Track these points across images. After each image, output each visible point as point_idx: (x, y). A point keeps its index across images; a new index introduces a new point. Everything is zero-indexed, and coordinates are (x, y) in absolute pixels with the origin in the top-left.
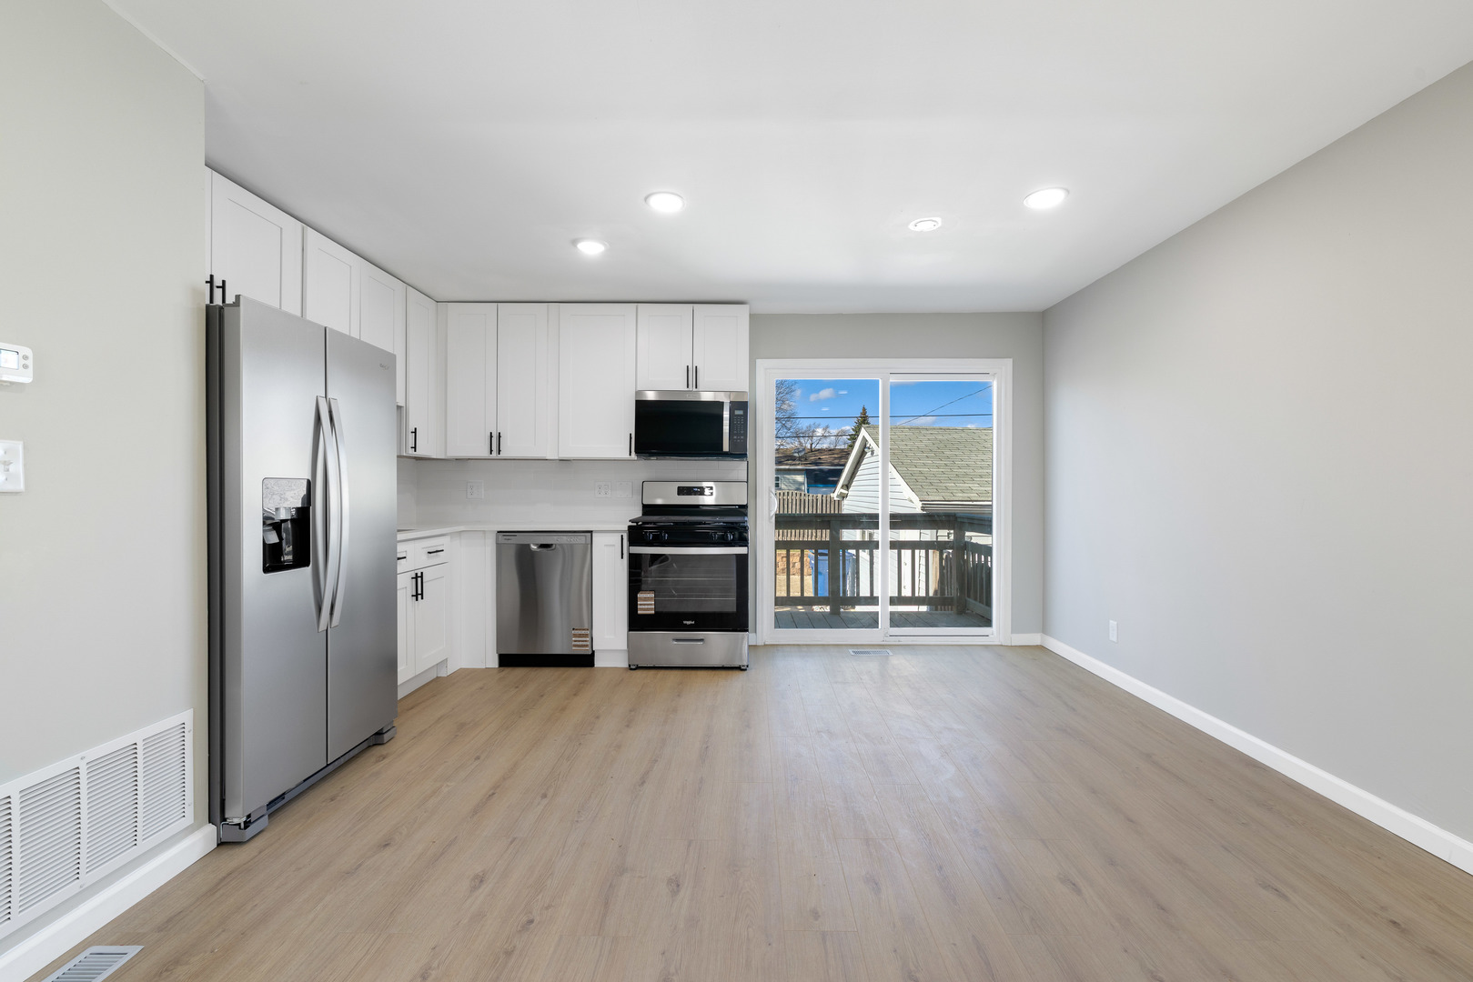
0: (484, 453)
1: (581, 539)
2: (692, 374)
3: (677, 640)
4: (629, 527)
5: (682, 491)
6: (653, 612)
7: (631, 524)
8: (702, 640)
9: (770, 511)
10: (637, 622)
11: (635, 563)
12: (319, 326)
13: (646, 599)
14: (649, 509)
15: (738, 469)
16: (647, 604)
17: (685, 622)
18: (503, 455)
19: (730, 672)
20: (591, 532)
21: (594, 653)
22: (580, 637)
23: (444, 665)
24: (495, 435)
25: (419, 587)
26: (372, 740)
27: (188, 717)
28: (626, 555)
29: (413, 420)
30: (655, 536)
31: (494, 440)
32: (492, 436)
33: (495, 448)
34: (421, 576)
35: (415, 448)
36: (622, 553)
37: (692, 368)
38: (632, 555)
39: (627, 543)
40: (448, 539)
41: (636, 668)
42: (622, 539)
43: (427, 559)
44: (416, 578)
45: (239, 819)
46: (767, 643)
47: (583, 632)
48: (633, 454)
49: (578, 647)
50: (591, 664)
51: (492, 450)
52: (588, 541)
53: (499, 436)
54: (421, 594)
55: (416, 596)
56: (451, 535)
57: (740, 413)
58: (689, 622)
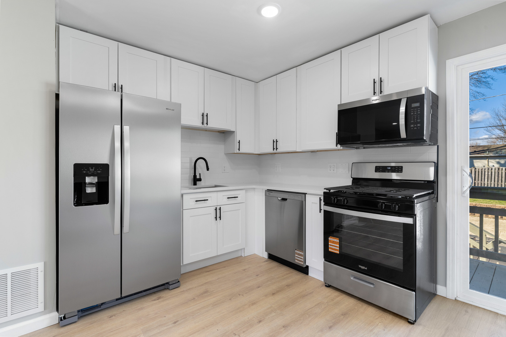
1: (299, 198)
2: (379, 83)
3: (354, 278)
4: (324, 193)
5: (378, 169)
6: (338, 252)
7: (326, 191)
8: (373, 284)
9: (462, 187)
10: (329, 256)
11: (328, 216)
13: (333, 242)
14: (356, 181)
15: (430, 153)
16: (335, 246)
17: (360, 266)
18: (279, 151)
19: (397, 320)
20: (305, 194)
21: (307, 267)
22: (299, 254)
23: (243, 251)
24: (275, 141)
25: (218, 214)
26: (166, 286)
27: (40, 266)
28: (322, 211)
29: (239, 136)
30: (338, 200)
31: (275, 143)
32: (274, 142)
33: (275, 147)
34: (220, 209)
35: (239, 149)
36: (320, 210)
37: (377, 80)
38: (325, 212)
39: (323, 203)
40: (244, 191)
41: (329, 286)
42: (320, 200)
43: (226, 201)
44: (216, 209)
45: (63, 315)
46: (458, 299)
47: (300, 253)
48: (339, 146)
49: (298, 261)
50: (307, 273)
51: (274, 149)
52: (304, 200)
53: (277, 141)
54: (220, 217)
55: (216, 218)
56: (246, 190)
57: (417, 105)
58: (363, 268)
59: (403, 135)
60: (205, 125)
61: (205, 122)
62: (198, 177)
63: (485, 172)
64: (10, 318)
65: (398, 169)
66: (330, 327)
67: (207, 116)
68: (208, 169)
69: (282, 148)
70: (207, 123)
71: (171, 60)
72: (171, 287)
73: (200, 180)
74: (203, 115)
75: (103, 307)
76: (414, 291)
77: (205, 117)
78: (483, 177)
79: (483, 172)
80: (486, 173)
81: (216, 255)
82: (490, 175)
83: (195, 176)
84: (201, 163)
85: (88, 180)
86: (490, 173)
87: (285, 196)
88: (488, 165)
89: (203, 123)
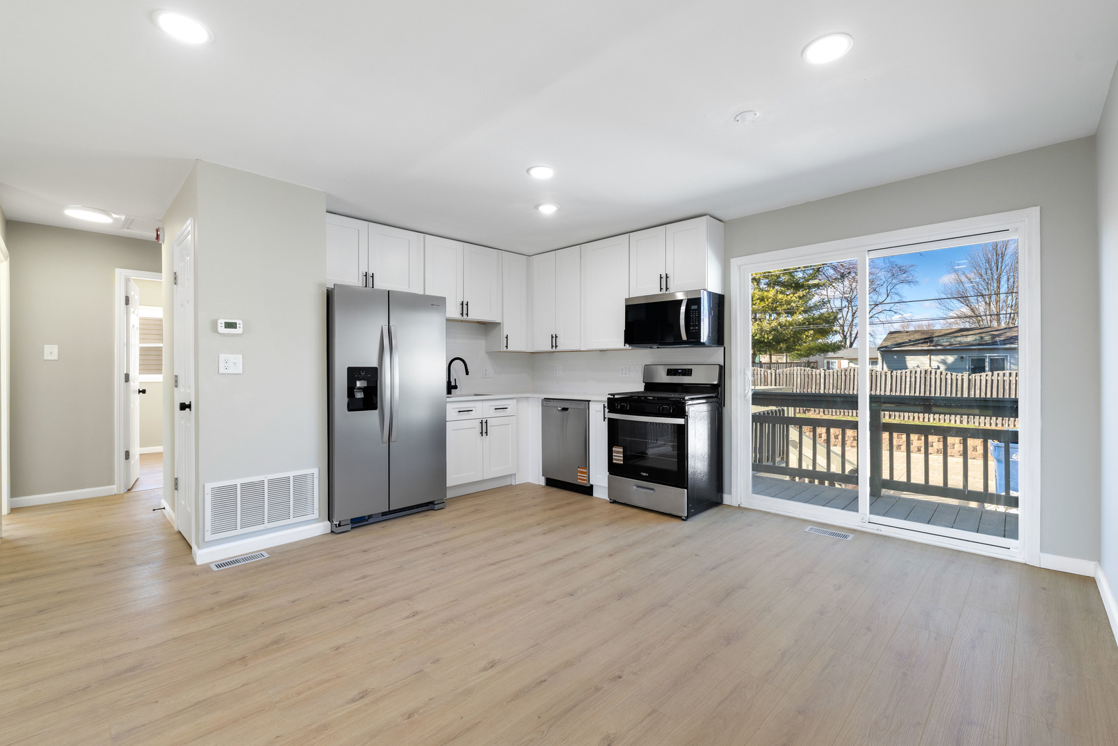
0: (549, 348)
1: (582, 406)
2: (665, 279)
3: (638, 486)
4: (608, 399)
5: (671, 372)
6: (621, 462)
7: (610, 397)
8: (653, 489)
10: (613, 469)
11: (612, 424)
12: (384, 291)
13: (618, 452)
14: (649, 386)
15: (717, 355)
16: (619, 457)
17: (642, 473)
18: (558, 349)
20: (588, 401)
21: (592, 486)
22: (582, 472)
23: (513, 478)
24: (554, 336)
25: (484, 428)
26: (430, 507)
27: (315, 471)
28: (607, 420)
29: (506, 330)
30: (622, 406)
31: (554, 339)
32: (552, 337)
33: (554, 344)
34: (486, 422)
35: (507, 347)
36: (605, 418)
37: (664, 275)
38: (610, 420)
39: (607, 410)
40: (515, 401)
41: (614, 502)
42: (604, 407)
43: (492, 413)
44: (482, 423)
45: (338, 523)
46: (741, 505)
47: (584, 470)
48: (627, 346)
49: (581, 481)
50: (591, 494)
51: (552, 346)
52: (587, 408)
53: (556, 337)
54: (486, 433)
55: (482, 433)
56: (518, 399)
57: (695, 307)
58: (644, 474)
59: (684, 337)
60: (465, 316)
61: (465, 312)
62: (453, 384)
63: (906, 377)
64: (292, 520)
65: (688, 372)
66: (606, 525)
67: (467, 304)
68: (467, 373)
69: (563, 345)
70: (467, 314)
71: (424, 236)
72: (437, 507)
73: (455, 387)
74: (462, 304)
75: (370, 521)
76: (687, 488)
77: (464, 306)
78: (903, 386)
79: (904, 378)
80: (908, 379)
81: (482, 479)
82: (914, 383)
83: (449, 382)
84: (458, 365)
85: (359, 384)
86: (913, 380)
87: (566, 405)
88: (930, 366)
89: (462, 314)
